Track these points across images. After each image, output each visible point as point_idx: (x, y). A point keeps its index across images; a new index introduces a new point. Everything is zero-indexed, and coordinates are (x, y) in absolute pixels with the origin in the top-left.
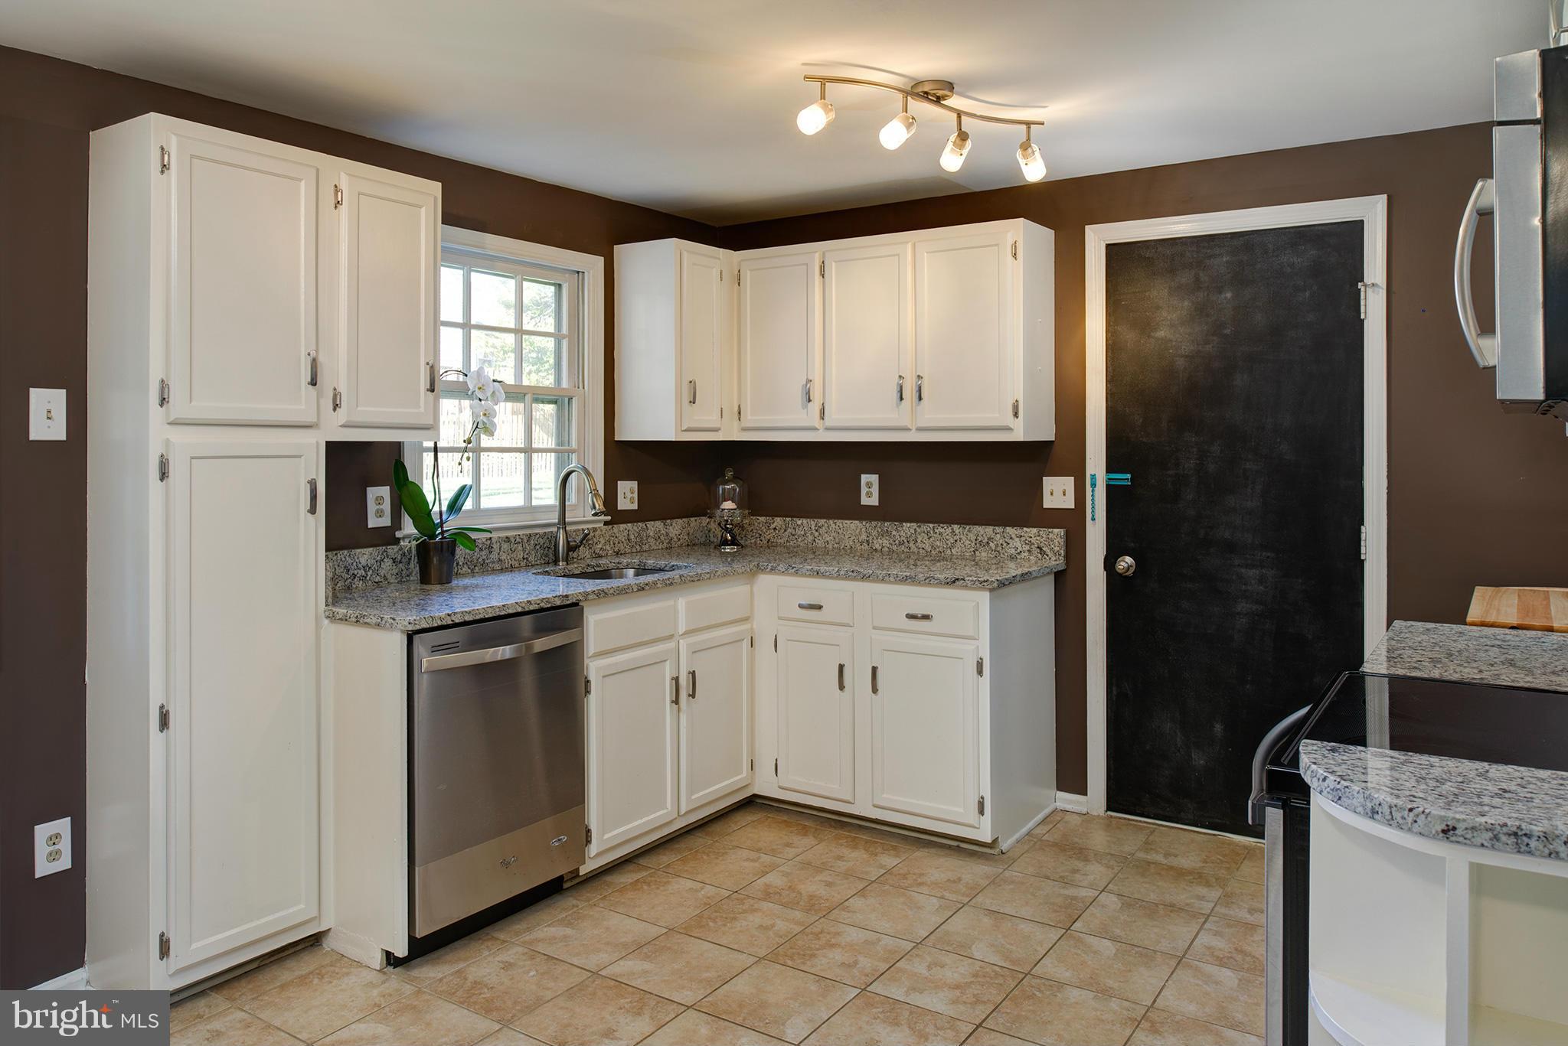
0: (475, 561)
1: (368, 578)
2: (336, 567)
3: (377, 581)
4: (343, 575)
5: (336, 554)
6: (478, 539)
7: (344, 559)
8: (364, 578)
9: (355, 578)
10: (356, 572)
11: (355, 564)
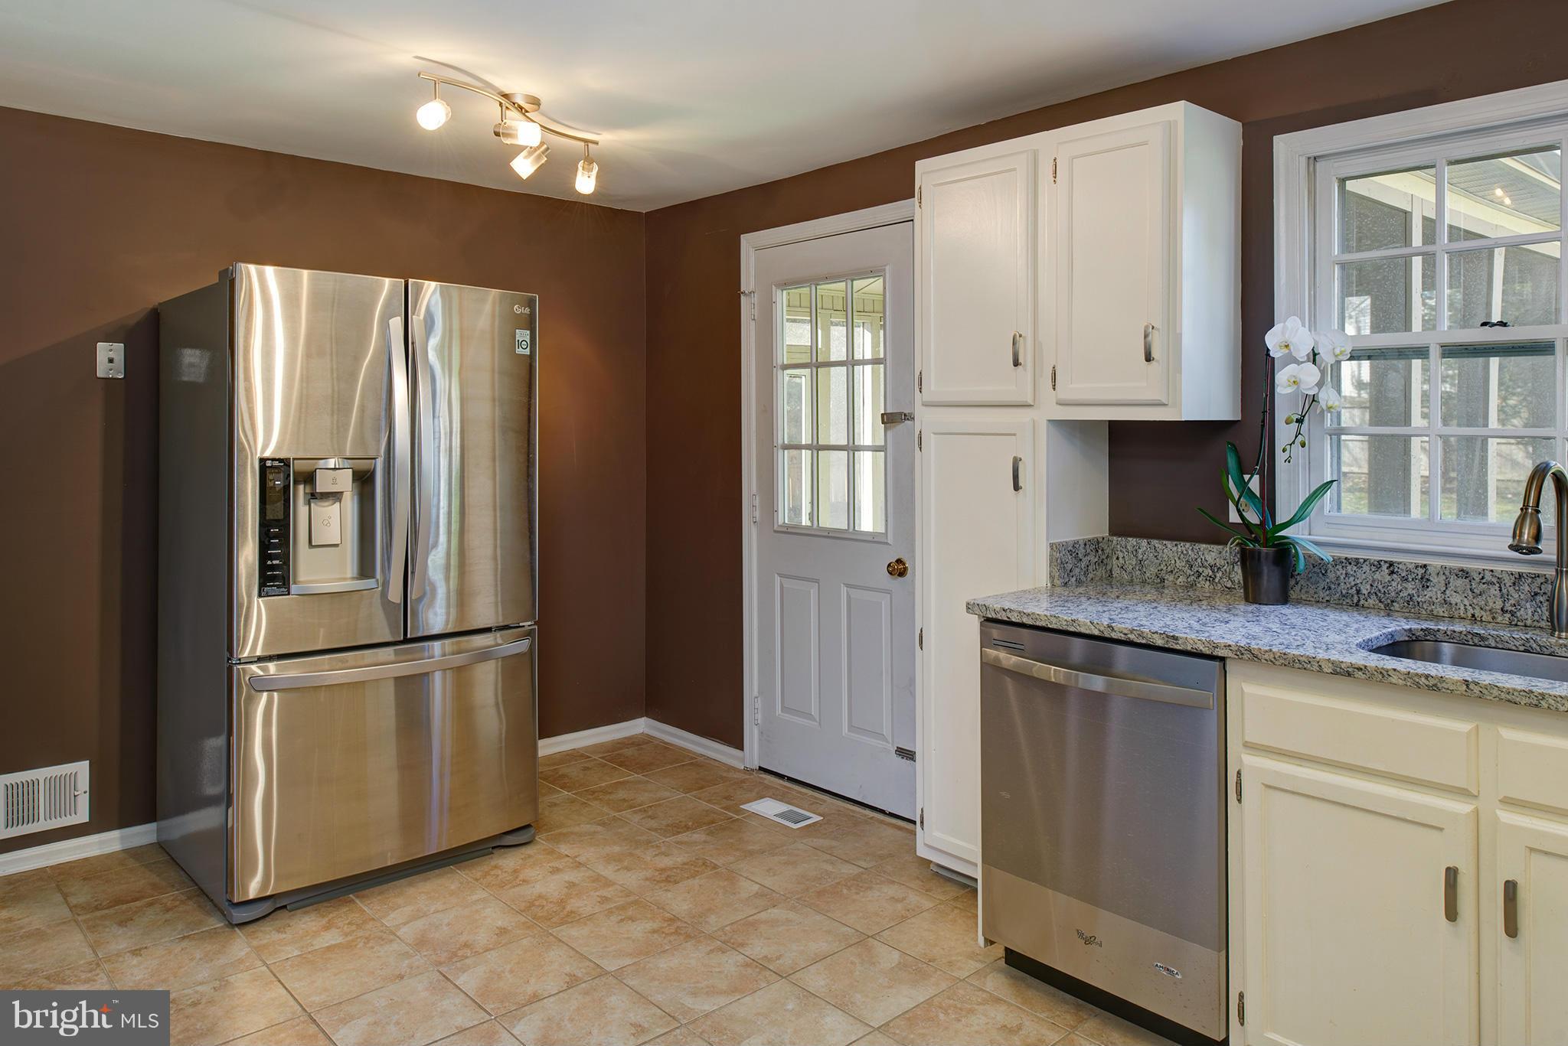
0: (1393, 594)
1: (1217, 580)
2: (1177, 559)
3: (1228, 586)
4: (1185, 569)
5: (1176, 545)
6: (1399, 563)
7: (1185, 552)
8: (1211, 579)
9: (1199, 576)
10: (1201, 570)
11: (1199, 560)
